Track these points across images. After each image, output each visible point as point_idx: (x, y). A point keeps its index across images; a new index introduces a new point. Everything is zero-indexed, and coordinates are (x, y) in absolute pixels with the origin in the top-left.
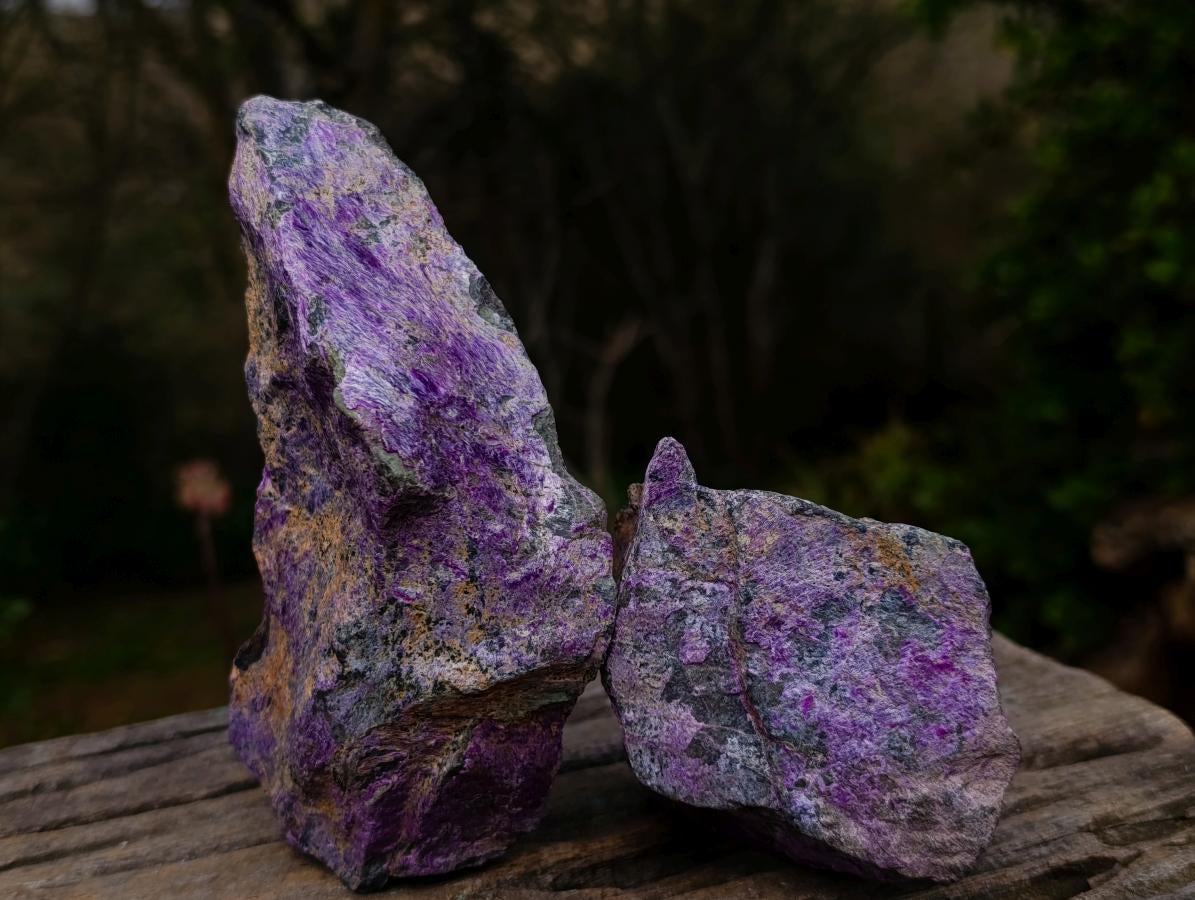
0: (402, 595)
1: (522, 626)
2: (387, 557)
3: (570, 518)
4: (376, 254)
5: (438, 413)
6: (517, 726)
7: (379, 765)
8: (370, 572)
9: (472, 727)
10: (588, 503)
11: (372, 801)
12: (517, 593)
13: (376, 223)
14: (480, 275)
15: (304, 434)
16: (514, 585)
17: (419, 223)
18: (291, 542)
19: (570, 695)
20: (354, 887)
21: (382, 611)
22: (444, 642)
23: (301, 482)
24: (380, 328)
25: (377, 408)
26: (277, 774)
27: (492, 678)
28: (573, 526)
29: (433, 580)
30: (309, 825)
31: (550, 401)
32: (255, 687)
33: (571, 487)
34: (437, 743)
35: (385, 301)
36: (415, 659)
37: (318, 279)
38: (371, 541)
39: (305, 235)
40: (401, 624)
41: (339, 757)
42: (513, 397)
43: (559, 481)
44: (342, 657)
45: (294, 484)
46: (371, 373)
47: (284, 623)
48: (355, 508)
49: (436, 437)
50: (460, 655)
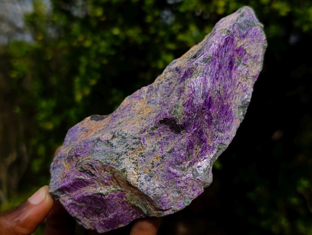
0: (143, 140)
1: (158, 182)
2: (152, 128)
3: (200, 175)
4: (234, 67)
5: (203, 113)
6: (127, 203)
7: (89, 171)
8: (144, 127)
9: (118, 190)
10: (208, 177)
11: (77, 177)
12: (167, 174)
13: (242, 62)
14: (249, 101)
15: (168, 86)
16: (170, 172)
17: (251, 74)
18: (135, 105)
19: (148, 213)
20: (50, 191)
21: (135, 138)
22: (138, 162)
23: (154, 95)
24: (215, 80)
25: (193, 93)
26: (68, 148)
27: (137, 185)
28: (198, 178)
29: (154, 146)
30: (59, 166)
31: (229, 145)
32: (88, 125)
33: (209, 169)
34: (107, 183)
35: (223, 77)
36: (127, 158)
37: (216, 54)
38: (153, 121)
39: (225, 43)
40: (134, 146)
41: (84, 158)
42: (222, 133)
43: (208, 164)
44: (114, 137)
45: (152, 94)
46: (201, 85)
47: (112, 119)
48: (158, 111)
49: (196, 116)
50: (137, 170)
